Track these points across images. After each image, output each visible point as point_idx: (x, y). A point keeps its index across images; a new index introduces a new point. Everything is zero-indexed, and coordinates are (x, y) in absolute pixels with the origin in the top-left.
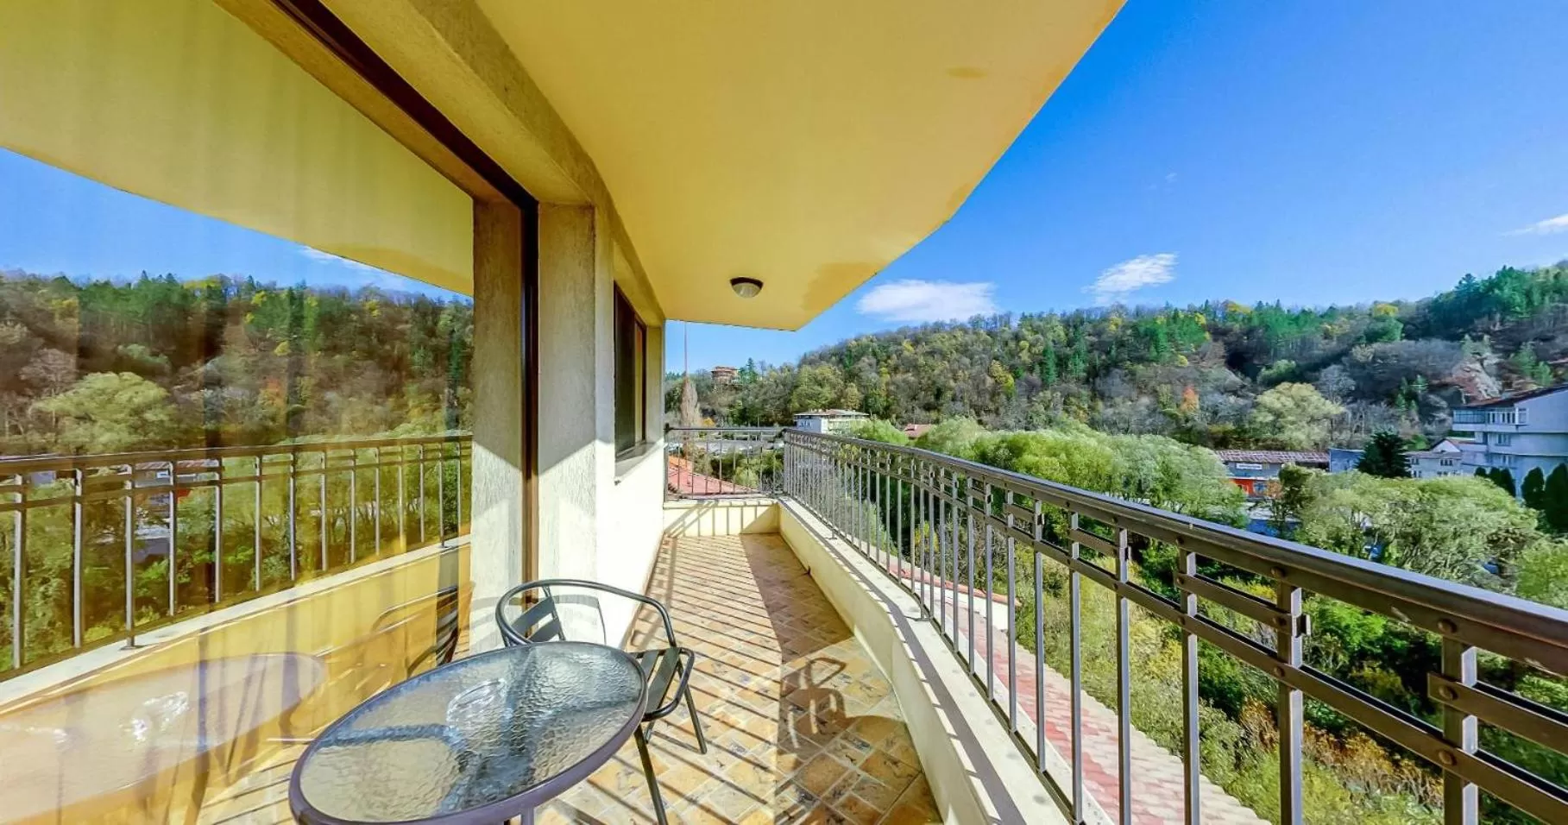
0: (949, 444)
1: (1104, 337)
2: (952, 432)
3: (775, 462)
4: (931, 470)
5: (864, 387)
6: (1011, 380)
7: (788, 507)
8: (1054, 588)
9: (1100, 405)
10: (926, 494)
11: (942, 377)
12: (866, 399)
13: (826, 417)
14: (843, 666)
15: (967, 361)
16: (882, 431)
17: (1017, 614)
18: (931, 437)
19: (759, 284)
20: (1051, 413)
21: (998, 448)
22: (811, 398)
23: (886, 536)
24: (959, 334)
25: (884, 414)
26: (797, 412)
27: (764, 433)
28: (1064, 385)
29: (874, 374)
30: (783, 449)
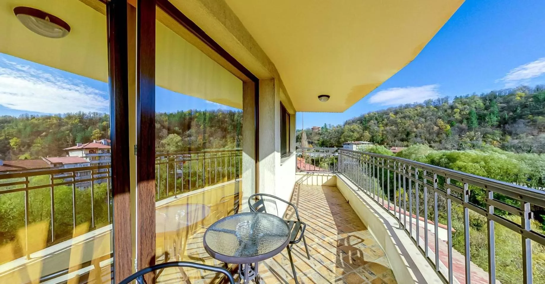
0: (413, 156)
1: (512, 104)
2: (416, 150)
3: (335, 161)
4: (404, 166)
5: (372, 132)
6: (449, 127)
7: (339, 177)
8: (477, 226)
9: (509, 138)
10: (402, 177)
11: (410, 127)
12: (373, 137)
13: (355, 144)
14: (363, 240)
15: (423, 120)
16: (380, 150)
17: (453, 235)
18: (404, 153)
19: (328, 97)
20: (475, 143)
21: (441, 158)
22: (349, 137)
23: (382, 192)
24: (418, 108)
25: (381, 143)
26: (343, 142)
27: (331, 150)
28: (483, 129)
29: (376, 127)
30: (338, 156)
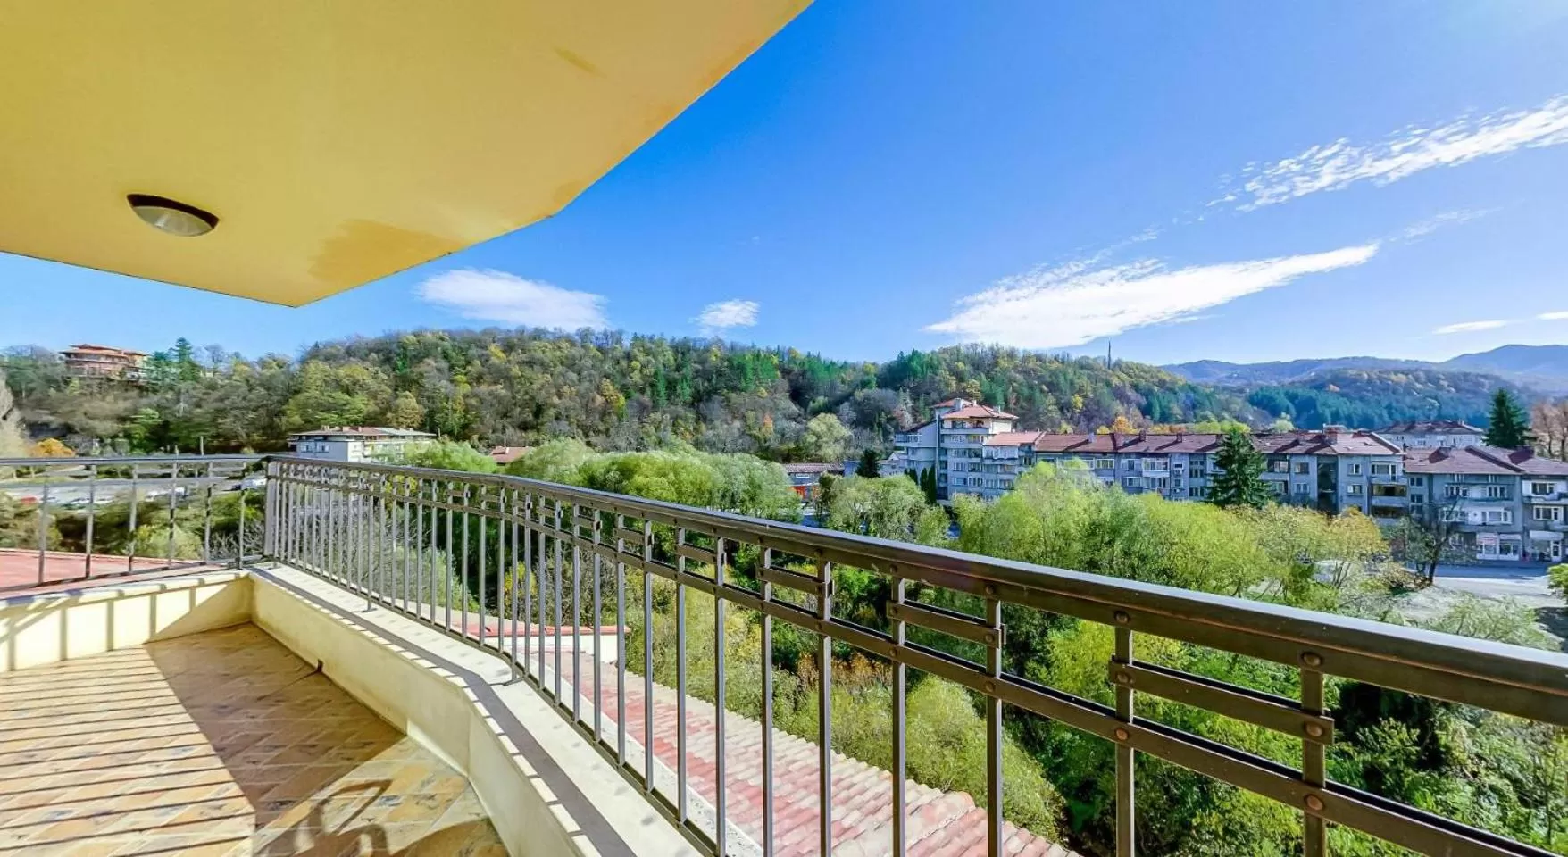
0: (551, 469)
1: (707, 366)
2: (557, 454)
3: (244, 510)
4: (528, 500)
5: (428, 398)
6: (622, 400)
8: (662, 605)
9: (703, 427)
10: (521, 530)
11: (543, 392)
12: (431, 414)
13: (358, 438)
14: (385, 785)
15: (574, 376)
16: (456, 457)
17: (626, 641)
18: (528, 462)
19: (211, 220)
20: (661, 434)
21: (608, 471)
22: (328, 410)
23: (462, 590)
24: (564, 345)
25: (462, 434)
26: (300, 430)
28: (673, 407)
29: (444, 383)
30: (265, 488)
